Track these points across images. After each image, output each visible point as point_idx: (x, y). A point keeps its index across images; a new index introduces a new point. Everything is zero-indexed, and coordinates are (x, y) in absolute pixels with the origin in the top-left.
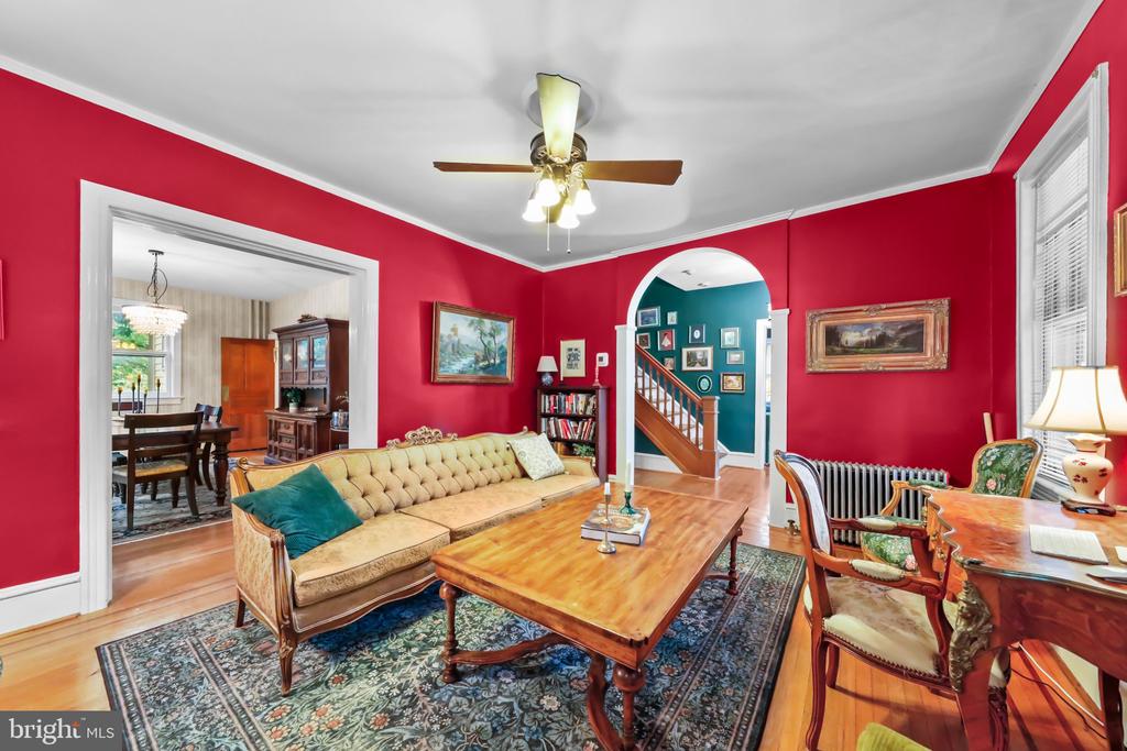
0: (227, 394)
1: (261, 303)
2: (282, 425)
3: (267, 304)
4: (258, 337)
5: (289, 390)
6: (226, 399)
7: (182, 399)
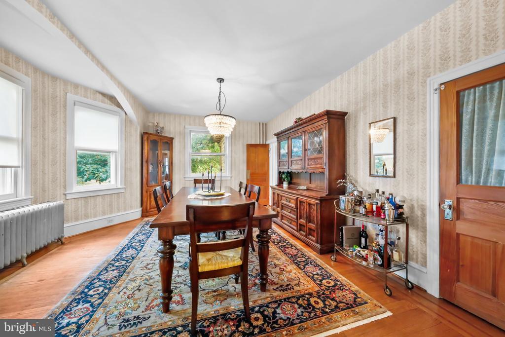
0: (249, 175)
1: (263, 124)
2: (283, 198)
3: (266, 124)
4: (262, 143)
5: (284, 173)
6: (248, 178)
7: (231, 177)
